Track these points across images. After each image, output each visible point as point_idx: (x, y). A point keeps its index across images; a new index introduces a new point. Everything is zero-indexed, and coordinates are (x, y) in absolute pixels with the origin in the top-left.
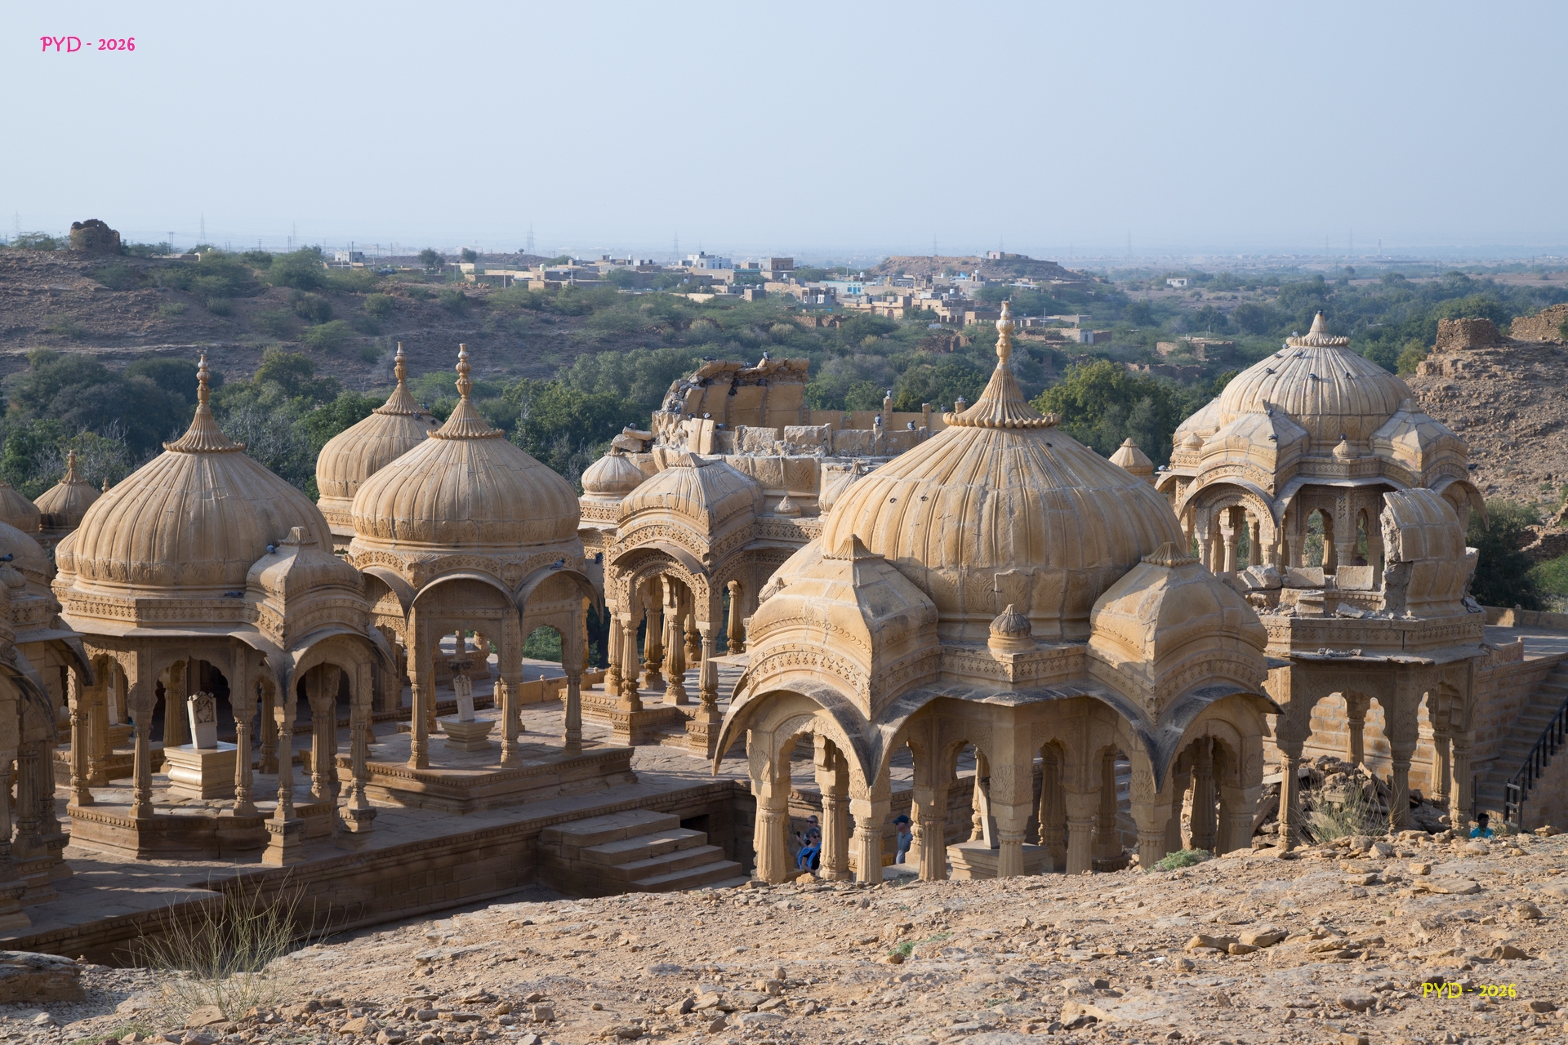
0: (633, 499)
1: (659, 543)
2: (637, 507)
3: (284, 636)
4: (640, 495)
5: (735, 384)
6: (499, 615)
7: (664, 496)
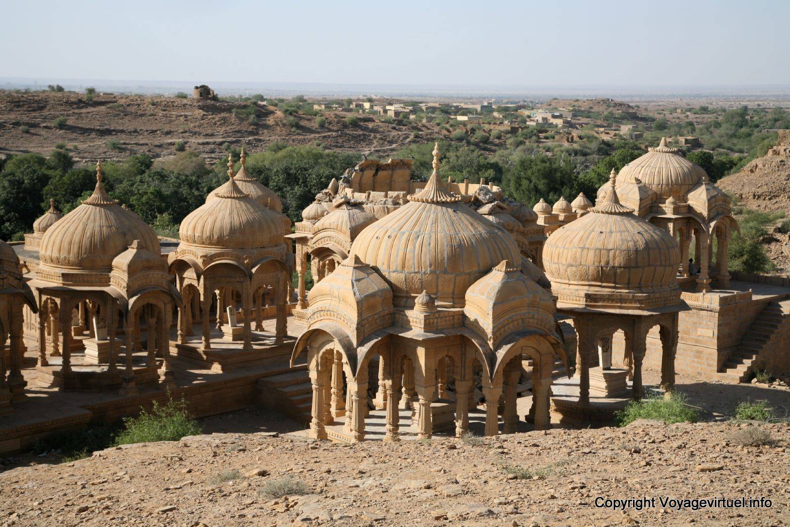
0: (319, 224)
1: (330, 245)
2: (320, 228)
3: (127, 291)
4: (322, 223)
5: (377, 171)
6: (242, 280)
7: (332, 224)
